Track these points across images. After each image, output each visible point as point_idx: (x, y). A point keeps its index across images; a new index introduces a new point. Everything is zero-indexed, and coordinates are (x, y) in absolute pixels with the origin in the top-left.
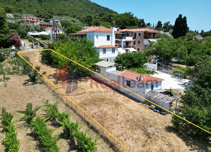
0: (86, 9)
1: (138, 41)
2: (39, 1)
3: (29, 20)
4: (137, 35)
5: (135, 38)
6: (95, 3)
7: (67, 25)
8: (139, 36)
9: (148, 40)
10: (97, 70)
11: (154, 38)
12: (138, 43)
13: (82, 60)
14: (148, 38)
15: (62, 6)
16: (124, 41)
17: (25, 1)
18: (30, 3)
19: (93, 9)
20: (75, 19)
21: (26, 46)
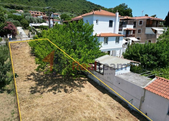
0: (82, 6)
2: (46, 1)
3: (35, 14)
5: (135, 27)
6: (89, 2)
7: (65, 17)
8: (140, 24)
15: (63, 4)
16: (124, 29)
17: (35, 1)
18: (39, 2)
19: (88, 6)
20: (73, 14)
21: (23, 35)
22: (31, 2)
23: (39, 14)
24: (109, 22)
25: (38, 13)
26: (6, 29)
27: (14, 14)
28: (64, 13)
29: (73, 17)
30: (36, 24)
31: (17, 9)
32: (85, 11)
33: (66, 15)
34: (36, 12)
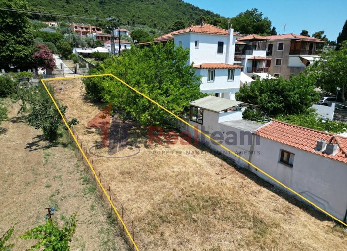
0: (174, 14)
1: (277, 60)
2: (101, 3)
3: (81, 29)
4: (275, 48)
5: (271, 55)
6: (189, 5)
7: (140, 36)
8: (279, 49)
9: (300, 57)
10: (194, 118)
11: (310, 53)
12: (276, 65)
13: (162, 92)
14: (299, 54)
15: (136, 9)
16: (248, 58)
17: (79, 4)
18: (87, 6)
19: (185, 13)
20: (155, 30)
21: (64, 69)
22: (73, 6)
23: (90, 31)
24: (216, 45)
25: (87, 29)
26: (37, 57)
27: (42, 29)
28: (138, 27)
29: (155, 35)
30: (85, 49)
31: (44, 19)
32: (180, 23)
33: (142, 32)
34: (82, 25)
